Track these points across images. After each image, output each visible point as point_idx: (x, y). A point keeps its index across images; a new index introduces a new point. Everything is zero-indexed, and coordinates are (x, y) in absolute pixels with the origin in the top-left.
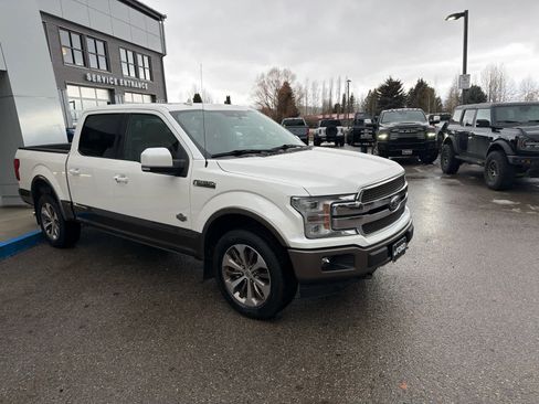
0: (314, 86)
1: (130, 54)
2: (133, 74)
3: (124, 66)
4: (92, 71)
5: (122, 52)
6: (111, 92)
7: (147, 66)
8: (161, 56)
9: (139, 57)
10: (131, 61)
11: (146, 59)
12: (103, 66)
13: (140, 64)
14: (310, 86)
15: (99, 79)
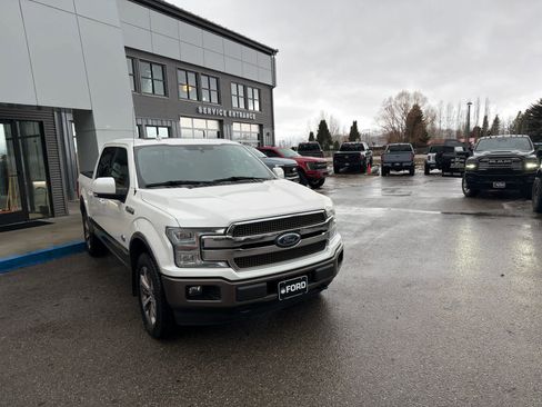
0: (449, 107)
1: (241, 88)
2: (242, 106)
3: (234, 99)
4: (204, 104)
5: (234, 86)
6: (221, 123)
7: (256, 97)
8: (271, 88)
9: (250, 90)
10: (241, 94)
11: (256, 91)
12: (214, 100)
13: (250, 96)
14: (445, 108)
15: (209, 112)
